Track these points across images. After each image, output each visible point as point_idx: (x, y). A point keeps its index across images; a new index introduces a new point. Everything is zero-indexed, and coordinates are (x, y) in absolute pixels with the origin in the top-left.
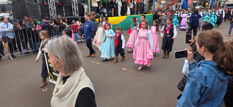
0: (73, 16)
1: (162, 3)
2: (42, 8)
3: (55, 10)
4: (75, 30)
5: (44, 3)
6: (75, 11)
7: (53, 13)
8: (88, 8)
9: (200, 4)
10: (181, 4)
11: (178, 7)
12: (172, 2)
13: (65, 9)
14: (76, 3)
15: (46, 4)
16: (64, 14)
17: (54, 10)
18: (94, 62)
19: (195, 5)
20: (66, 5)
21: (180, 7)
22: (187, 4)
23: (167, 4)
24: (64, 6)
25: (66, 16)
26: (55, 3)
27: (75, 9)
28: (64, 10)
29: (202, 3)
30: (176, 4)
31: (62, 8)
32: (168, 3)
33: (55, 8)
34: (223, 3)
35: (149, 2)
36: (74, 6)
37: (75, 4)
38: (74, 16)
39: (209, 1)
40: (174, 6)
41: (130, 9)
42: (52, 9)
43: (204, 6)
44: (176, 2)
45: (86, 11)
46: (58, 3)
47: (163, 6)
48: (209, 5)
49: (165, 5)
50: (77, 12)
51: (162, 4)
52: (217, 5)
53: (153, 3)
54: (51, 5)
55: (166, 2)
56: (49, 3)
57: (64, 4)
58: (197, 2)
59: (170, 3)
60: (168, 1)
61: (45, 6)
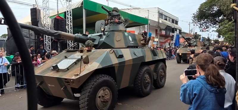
1: (155, 40)
2: (38, 43)
7: (48, 48)
10: (174, 42)
11: (171, 45)
12: (165, 39)
13: (60, 45)
15: (42, 39)
16: (59, 49)
17: (49, 45)
20: (61, 41)
21: (173, 44)
22: (179, 42)
23: (160, 42)
24: (59, 42)
26: (51, 39)
27: (70, 44)
28: (58, 45)
30: (168, 42)
32: (162, 41)
33: (50, 43)
36: (69, 42)
40: (167, 44)
42: (47, 44)
44: (168, 40)
45: (80, 46)
46: (53, 38)
47: (156, 43)
49: (159, 42)
54: (47, 41)
55: (159, 40)
56: (44, 39)
57: (59, 40)
59: (163, 41)
60: (161, 39)
61: (40, 41)
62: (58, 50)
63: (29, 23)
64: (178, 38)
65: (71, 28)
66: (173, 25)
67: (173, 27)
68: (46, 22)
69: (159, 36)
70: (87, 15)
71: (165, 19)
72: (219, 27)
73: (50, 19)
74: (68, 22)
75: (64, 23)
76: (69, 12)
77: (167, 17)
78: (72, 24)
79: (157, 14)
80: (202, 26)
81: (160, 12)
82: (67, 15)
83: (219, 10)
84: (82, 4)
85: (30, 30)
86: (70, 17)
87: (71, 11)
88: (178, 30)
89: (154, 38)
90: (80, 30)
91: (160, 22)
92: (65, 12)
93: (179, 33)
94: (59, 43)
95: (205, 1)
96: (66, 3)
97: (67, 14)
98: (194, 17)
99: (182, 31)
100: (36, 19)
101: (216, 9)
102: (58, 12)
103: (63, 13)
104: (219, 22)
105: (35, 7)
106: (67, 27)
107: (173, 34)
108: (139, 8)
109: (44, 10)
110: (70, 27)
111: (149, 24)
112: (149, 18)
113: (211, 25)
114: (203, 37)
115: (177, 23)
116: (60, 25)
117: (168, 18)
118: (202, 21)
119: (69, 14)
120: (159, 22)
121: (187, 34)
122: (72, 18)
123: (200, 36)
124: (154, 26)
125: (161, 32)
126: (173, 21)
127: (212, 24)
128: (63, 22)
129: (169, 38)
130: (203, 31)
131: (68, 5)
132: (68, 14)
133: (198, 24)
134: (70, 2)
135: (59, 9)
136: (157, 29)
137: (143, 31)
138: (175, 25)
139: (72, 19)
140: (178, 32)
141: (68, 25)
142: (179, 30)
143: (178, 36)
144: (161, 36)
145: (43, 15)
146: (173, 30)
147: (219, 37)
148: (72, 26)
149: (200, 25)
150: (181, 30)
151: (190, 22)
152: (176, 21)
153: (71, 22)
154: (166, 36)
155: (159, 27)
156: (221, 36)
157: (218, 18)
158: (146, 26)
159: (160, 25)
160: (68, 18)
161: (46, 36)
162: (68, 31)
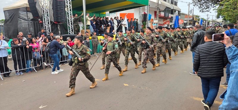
2: (37, 26)
3: (50, 28)
5: (38, 21)
6: (71, 29)
7: (48, 31)
8: (84, 27)
9: (190, 24)
10: (173, 23)
11: (170, 26)
12: (164, 21)
13: (60, 27)
14: (71, 21)
15: (41, 22)
16: (60, 32)
19: (185, 24)
20: (61, 23)
22: (178, 23)
23: (159, 24)
25: (61, 34)
26: (50, 21)
27: (70, 27)
28: (59, 28)
29: (192, 23)
30: (167, 24)
31: (57, 27)
33: (50, 26)
34: (211, 22)
35: (143, 21)
37: (70, 23)
38: (70, 34)
39: (198, 21)
41: (125, 27)
42: (47, 27)
45: (81, 29)
46: (53, 21)
47: (155, 25)
50: (72, 31)
51: (155, 23)
52: (206, 25)
53: (147, 22)
54: (46, 23)
55: (158, 22)
56: (44, 22)
57: (59, 22)
58: (187, 23)
59: (162, 22)
60: (160, 21)
61: (39, 24)
62: (58, 33)
63: (26, 4)
65: (70, 10)
67: (172, 8)
68: (44, 3)
69: (158, 18)
71: (164, 1)
74: (67, 4)
75: (63, 5)
78: (71, 6)
80: (202, 6)
85: (28, 13)
88: (177, 12)
89: (153, 20)
90: (79, 12)
91: (160, 3)
93: (178, 14)
99: (181, 13)
106: (66, 9)
107: (172, 15)
110: (69, 9)
111: (149, 6)
113: (211, 5)
114: (202, 18)
115: (176, 4)
116: (59, 6)
118: (203, 1)
120: (158, 4)
121: (186, 15)
123: (198, 17)
124: (153, 8)
125: (160, 14)
126: (172, 2)
127: (213, 3)
128: (61, 3)
129: (168, 20)
130: (203, 11)
133: (198, 5)
136: (156, 10)
137: (143, 13)
138: (174, 5)
141: (67, 6)
142: (178, 11)
143: (177, 17)
144: (160, 18)
146: (172, 11)
147: (218, 17)
148: (71, 8)
149: (200, 5)
150: (180, 11)
151: (189, 3)
152: (175, 2)
153: (70, 3)
154: (165, 18)
155: (158, 8)
156: (221, 16)
158: (146, 7)
159: (159, 6)
161: (45, 18)
162: (68, 13)
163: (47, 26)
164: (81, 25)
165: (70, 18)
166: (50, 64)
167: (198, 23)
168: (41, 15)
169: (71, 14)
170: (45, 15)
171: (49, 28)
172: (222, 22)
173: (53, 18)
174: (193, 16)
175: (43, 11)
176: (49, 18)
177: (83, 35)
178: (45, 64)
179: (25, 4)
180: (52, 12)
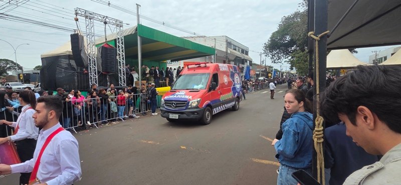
0: (119, 85)
2: (81, 76)
4: (121, 102)
6: (123, 80)
8: (139, 77)
9: (263, 75)
10: (244, 74)
13: (110, 78)
14: (123, 71)
15: (86, 72)
16: (109, 83)
18: (145, 142)
19: (258, 76)
20: (111, 73)
21: (243, 77)
22: (249, 74)
26: (98, 71)
27: (122, 78)
28: (108, 79)
29: (265, 74)
31: (106, 77)
33: (97, 76)
34: (285, 74)
36: (121, 75)
37: (122, 73)
38: (121, 85)
39: (271, 72)
43: (267, 77)
45: (135, 80)
46: (101, 70)
48: (272, 77)
54: (92, 73)
58: (260, 74)
61: (83, 74)
63: (69, 52)
64: (248, 70)
65: (123, 59)
66: (243, 56)
68: (91, 50)
70: (142, 43)
71: (234, 49)
72: (292, 57)
73: (96, 48)
74: (119, 52)
75: (114, 53)
76: (120, 40)
77: (236, 46)
78: (124, 54)
79: (225, 43)
81: (229, 41)
82: (118, 44)
83: (292, 40)
84: (136, 30)
86: (121, 45)
87: (123, 38)
88: (248, 62)
90: (134, 60)
91: (229, 52)
92: (115, 40)
94: (108, 76)
95: (277, 30)
96: (116, 29)
97: (117, 41)
98: (266, 47)
99: (253, 62)
100: (78, 47)
101: (288, 38)
102: (106, 39)
103: (112, 40)
104: (292, 53)
105: (76, 33)
106: (118, 57)
107: (243, 66)
108: (205, 36)
109: (88, 37)
110: (121, 58)
111: (216, 55)
112: (216, 48)
113: (283, 56)
114: (275, 69)
115: (247, 53)
116: (109, 54)
117: (237, 48)
118: (274, 52)
119: (121, 42)
120: (227, 53)
121: (259, 65)
122: (123, 46)
123: (272, 67)
124: (221, 57)
126: (243, 51)
127: (285, 54)
128: (113, 51)
130: (275, 62)
131: (118, 30)
132: (119, 42)
133: (270, 55)
134: (121, 28)
135: (107, 35)
136: (225, 59)
138: (246, 56)
139: (124, 48)
140: (248, 64)
141: (119, 54)
142: (250, 61)
143: (248, 68)
145: (87, 43)
146: (243, 61)
147: (292, 69)
148: (124, 56)
149: (272, 56)
150: (251, 62)
151: (261, 53)
152: (246, 51)
153: (123, 51)
155: (227, 58)
156: (294, 68)
157: (291, 48)
158: (213, 56)
159: (228, 56)
160: (119, 47)
161: (92, 67)
162: (120, 62)
163: (94, 77)
164: (135, 76)
165: (122, 68)
166: (94, 123)
167: (272, 74)
168: (87, 64)
169: (123, 63)
170: (92, 64)
171: (96, 79)
172: (297, 73)
173: (101, 67)
174: (265, 67)
175: (90, 60)
176: (96, 67)
177: (138, 87)
178: (89, 123)
179: (67, 51)
180: (101, 61)
